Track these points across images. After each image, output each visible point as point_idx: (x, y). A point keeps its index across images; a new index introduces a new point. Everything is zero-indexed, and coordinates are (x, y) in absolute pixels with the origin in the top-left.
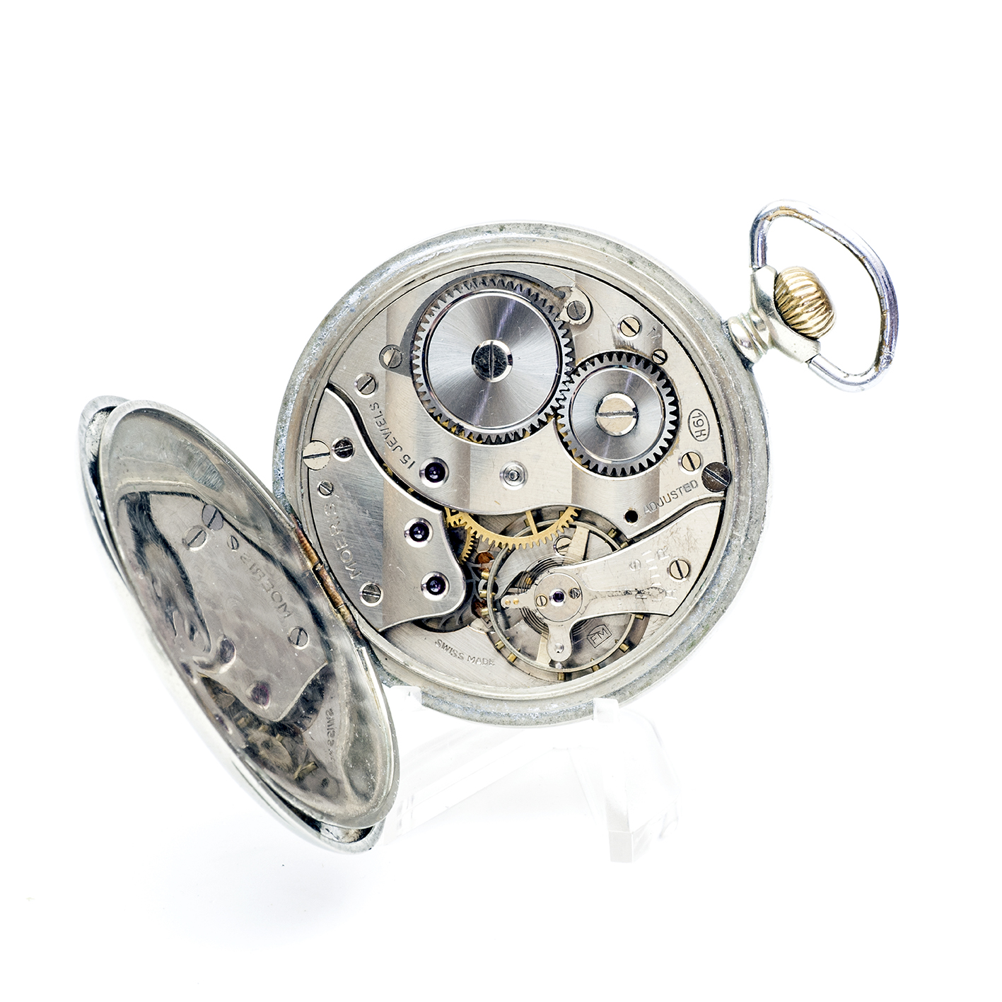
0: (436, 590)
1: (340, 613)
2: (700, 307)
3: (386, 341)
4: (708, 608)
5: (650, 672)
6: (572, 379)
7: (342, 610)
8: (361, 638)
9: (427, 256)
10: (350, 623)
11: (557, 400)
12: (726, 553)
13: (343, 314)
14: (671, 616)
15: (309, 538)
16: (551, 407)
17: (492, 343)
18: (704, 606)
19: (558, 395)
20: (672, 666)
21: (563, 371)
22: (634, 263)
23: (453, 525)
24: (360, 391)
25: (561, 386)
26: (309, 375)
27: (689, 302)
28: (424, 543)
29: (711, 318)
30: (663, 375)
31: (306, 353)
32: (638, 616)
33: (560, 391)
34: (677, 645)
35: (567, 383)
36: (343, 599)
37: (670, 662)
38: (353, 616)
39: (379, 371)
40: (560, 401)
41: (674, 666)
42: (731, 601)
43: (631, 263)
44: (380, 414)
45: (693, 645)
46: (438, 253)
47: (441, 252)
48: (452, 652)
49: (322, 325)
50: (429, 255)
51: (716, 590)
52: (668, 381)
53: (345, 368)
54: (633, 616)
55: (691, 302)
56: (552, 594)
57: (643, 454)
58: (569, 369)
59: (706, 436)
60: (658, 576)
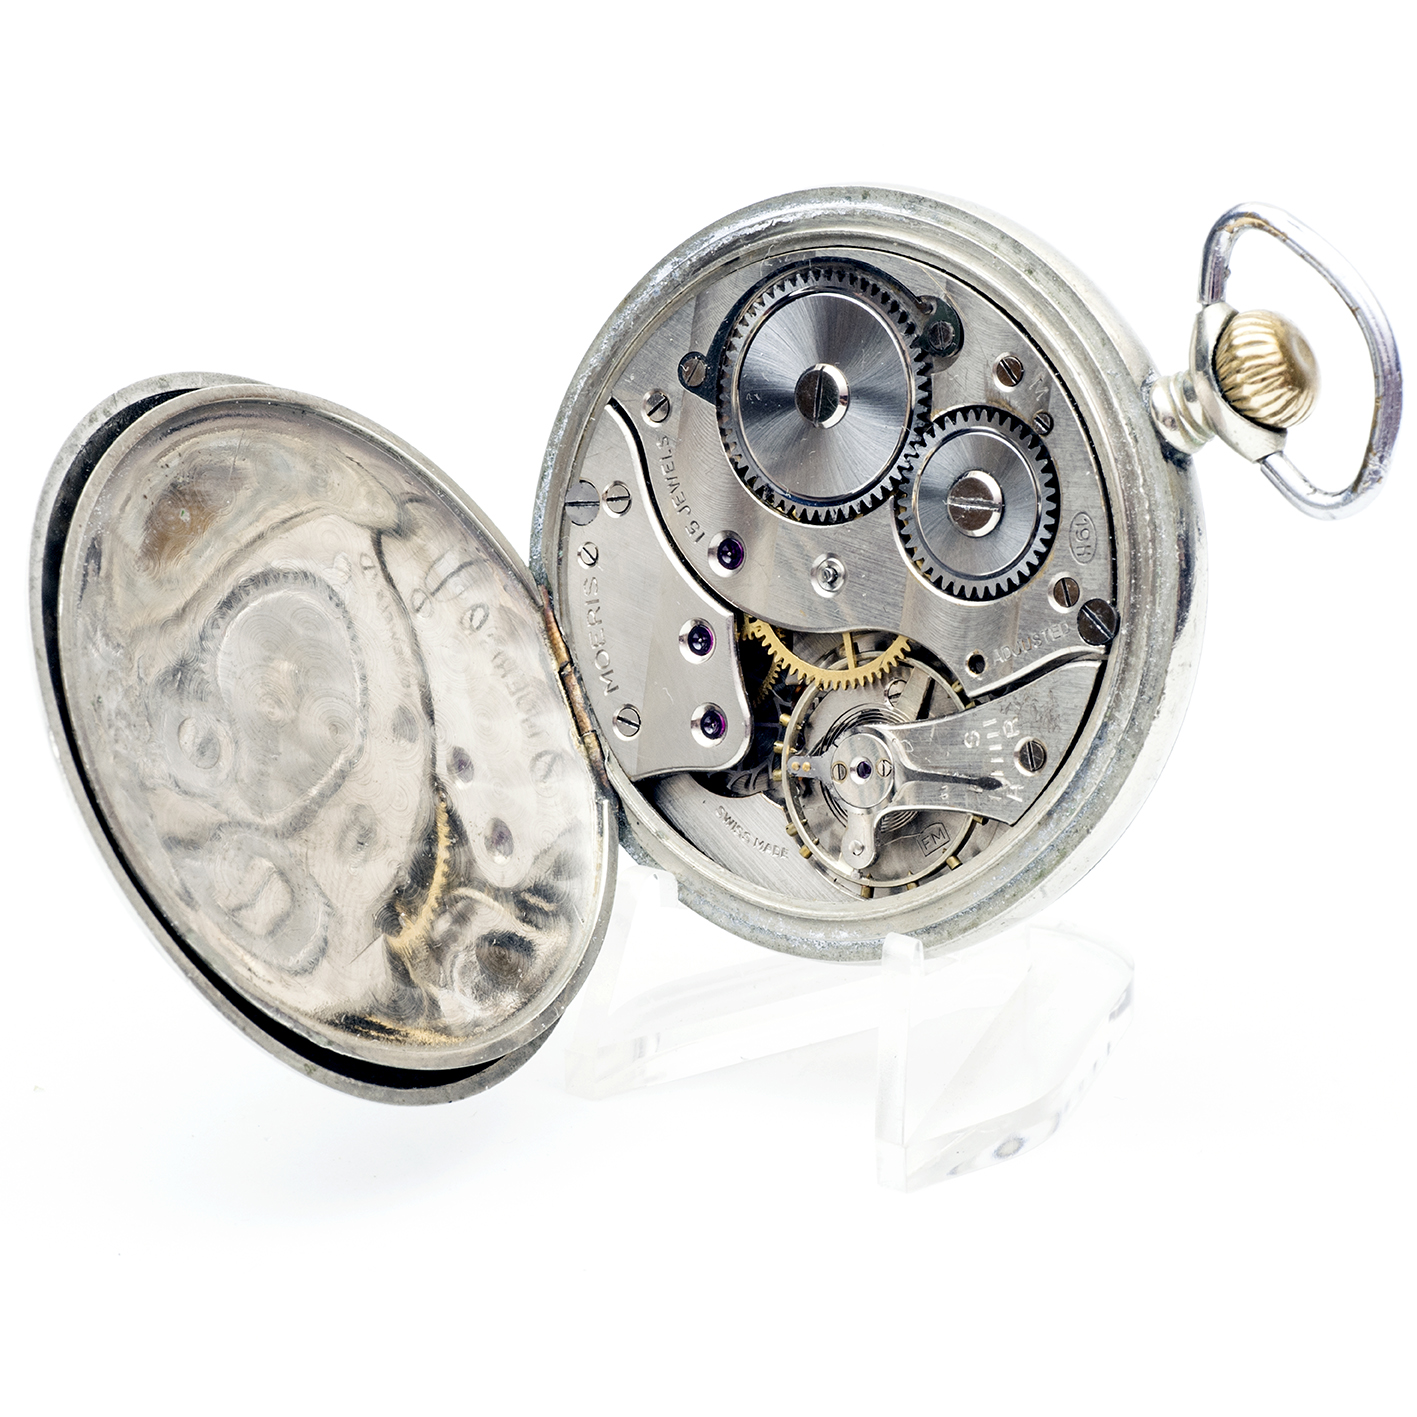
0: (710, 731)
1: (584, 743)
2: (1115, 355)
3: (689, 344)
4: (1067, 821)
5: (979, 907)
6: (923, 440)
7: (587, 740)
8: (607, 786)
9: (760, 224)
10: (595, 762)
11: (901, 469)
12: (1097, 742)
13: (645, 296)
14: (1013, 825)
15: (560, 624)
16: (891, 478)
17: (823, 368)
18: (1059, 819)
19: (901, 461)
20: (1009, 903)
21: (914, 426)
22: (1035, 273)
23: (750, 637)
24: (649, 415)
25: (907, 450)
26: (590, 382)
27: (1100, 345)
28: (696, 659)
29: (1128, 374)
30: (1044, 454)
31: (595, 348)
32: (976, 819)
33: (906, 456)
35: (916, 446)
36: (592, 724)
37: (1007, 896)
38: (602, 751)
39: (674, 388)
40: (904, 472)
41: (1012, 903)
42: (1099, 817)
43: (1031, 272)
44: (668, 454)
45: (1042, 876)
46: (776, 221)
47: (779, 220)
48: (735, 828)
49: (619, 310)
50: (763, 222)
51: (1079, 797)
52: (1051, 463)
53: (632, 378)
54: (972, 817)
55: (1104, 345)
56: (855, 764)
57: (1003, 572)
58: (921, 424)
59: (1090, 556)
60: (1000, 760)
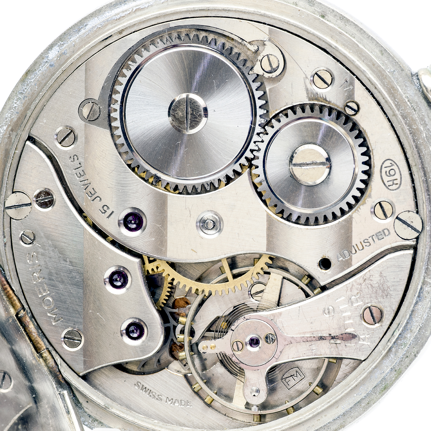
0: (135, 335)
1: (42, 357)
2: (391, 59)
3: (84, 94)
4: (401, 353)
5: (344, 415)
6: (265, 130)
7: (44, 355)
8: (63, 382)
9: (123, 12)
10: (52, 368)
11: (252, 151)
12: (418, 299)
13: (43, 69)
14: (364, 360)
15: (12, 285)
16: (246, 158)
17: (187, 96)
18: (397, 351)
19: (252, 146)
20: (365, 409)
21: (258, 123)
22: (326, 17)
23: (151, 272)
24: (60, 143)
25: (255, 138)
26: (10, 128)
27: (380, 55)
28: (122, 291)
29: (402, 70)
30: (355, 126)
31: (8, 107)
32: (331, 360)
33: (255, 142)
34: (370, 389)
35: (261, 135)
36: (45, 344)
37: (363, 405)
38: (55, 361)
39: (78, 124)
40: (254, 153)
41: (367, 409)
42: (422, 346)
43: (323, 17)
44: (79, 166)
45: (386, 388)
46: (135, 9)
47: (137, 7)
48: (151, 394)
49: (23, 80)
50: (126, 11)
51: (409, 335)
52: (360, 132)
53: (45, 121)
54: (327, 360)
55: (382, 54)
56: (248, 339)
57: (336, 204)
58: (263, 121)
59: (398, 186)
60: (351, 321)
